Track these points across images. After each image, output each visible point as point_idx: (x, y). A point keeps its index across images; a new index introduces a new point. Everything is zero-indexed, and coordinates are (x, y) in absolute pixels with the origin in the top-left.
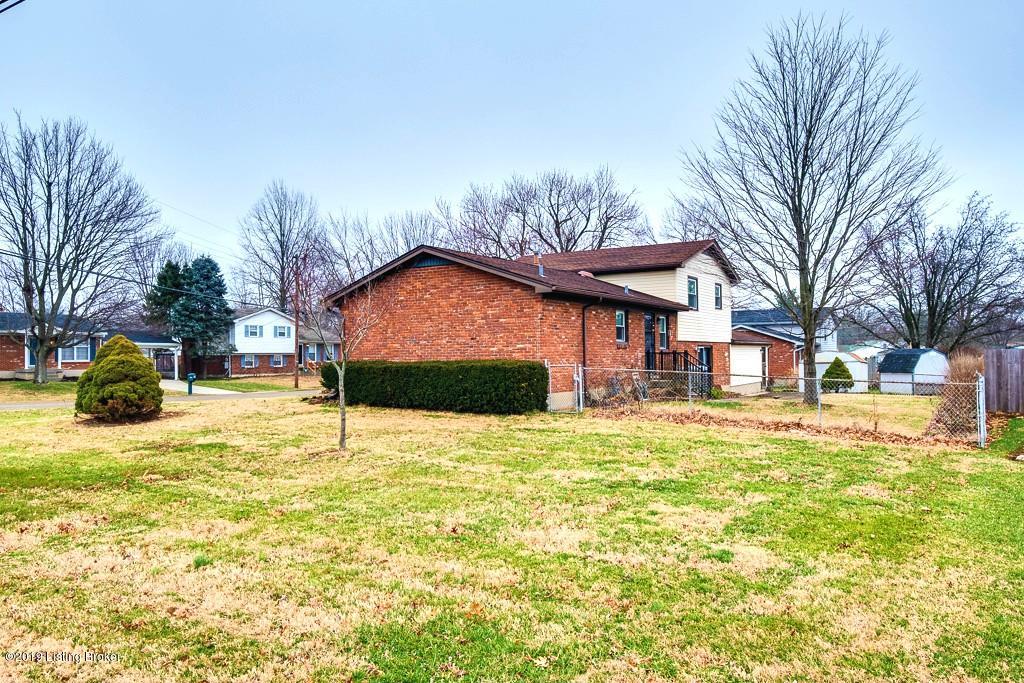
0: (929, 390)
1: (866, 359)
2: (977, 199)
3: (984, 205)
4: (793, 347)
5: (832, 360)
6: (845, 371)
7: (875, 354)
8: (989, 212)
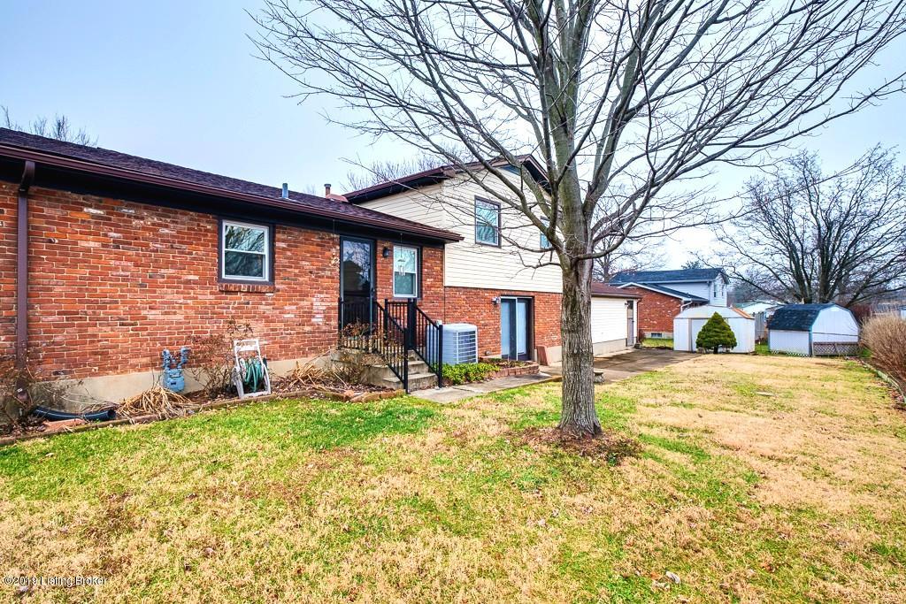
0: (830, 350)
1: (754, 314)
2: (880, 152)
3: (888, 158)
4: (680, 303)
5: (711, 315)
6: (726, 328)
7: (764, 310)
8: (895, 165)
